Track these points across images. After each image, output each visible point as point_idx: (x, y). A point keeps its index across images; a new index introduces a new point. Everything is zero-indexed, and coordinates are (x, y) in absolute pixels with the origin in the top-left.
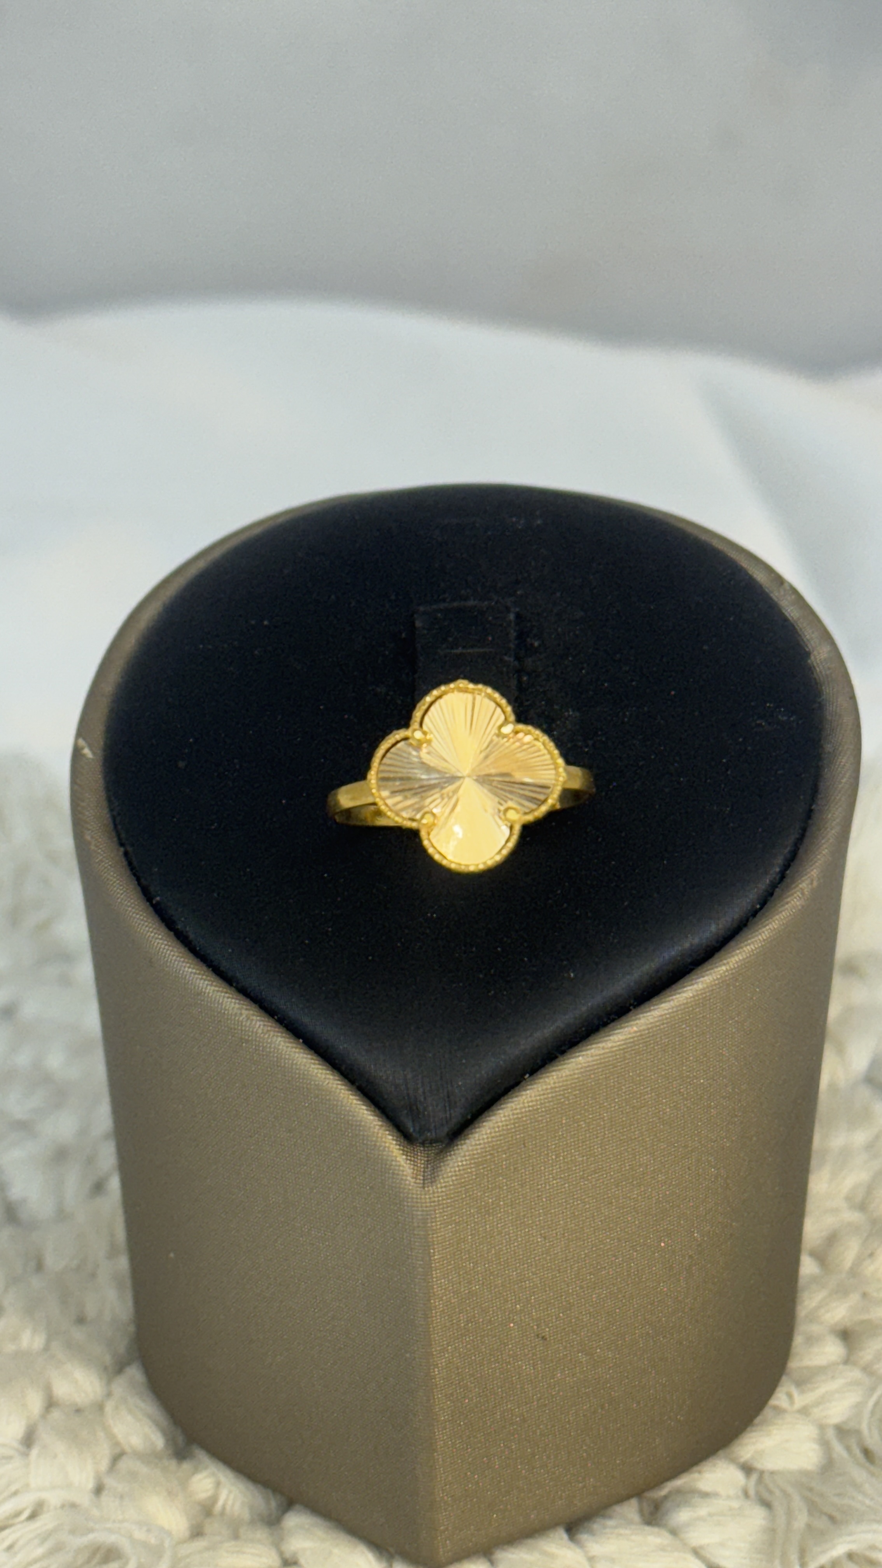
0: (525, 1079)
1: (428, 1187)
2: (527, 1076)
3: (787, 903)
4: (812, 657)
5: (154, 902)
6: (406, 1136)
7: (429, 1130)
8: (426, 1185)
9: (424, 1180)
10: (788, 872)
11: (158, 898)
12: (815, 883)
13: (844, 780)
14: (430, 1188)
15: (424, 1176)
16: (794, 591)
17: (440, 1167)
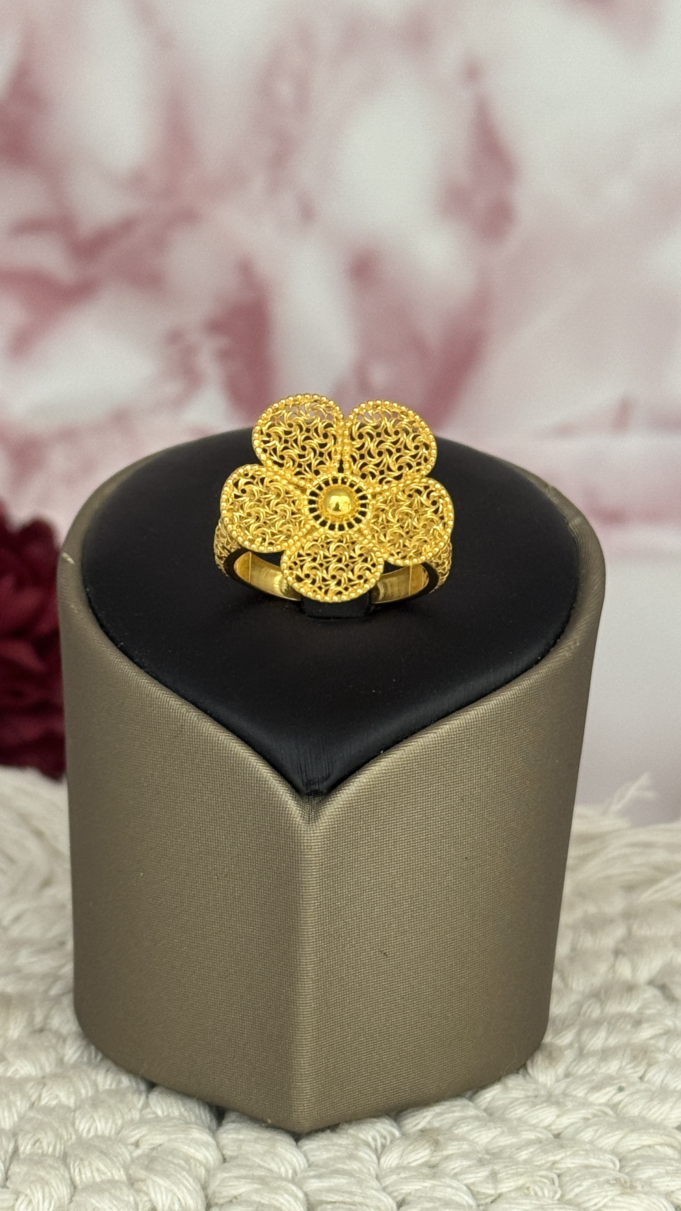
0: (380, 754)
1: (312, 823)
2: (382, 752)
3: (559, 653)
4: (570, 525)
5: (119, 646)
6: (296, 790)
7: (314, 783)
8: (311, 822)
9: (309, 819)
10: (558, 640)
11: (122, 644)
12: (578, 644)
13: (595, 588)
14: (314, 824)
15: (309, 817)
16: (555, 490)
17: (321, 809)
